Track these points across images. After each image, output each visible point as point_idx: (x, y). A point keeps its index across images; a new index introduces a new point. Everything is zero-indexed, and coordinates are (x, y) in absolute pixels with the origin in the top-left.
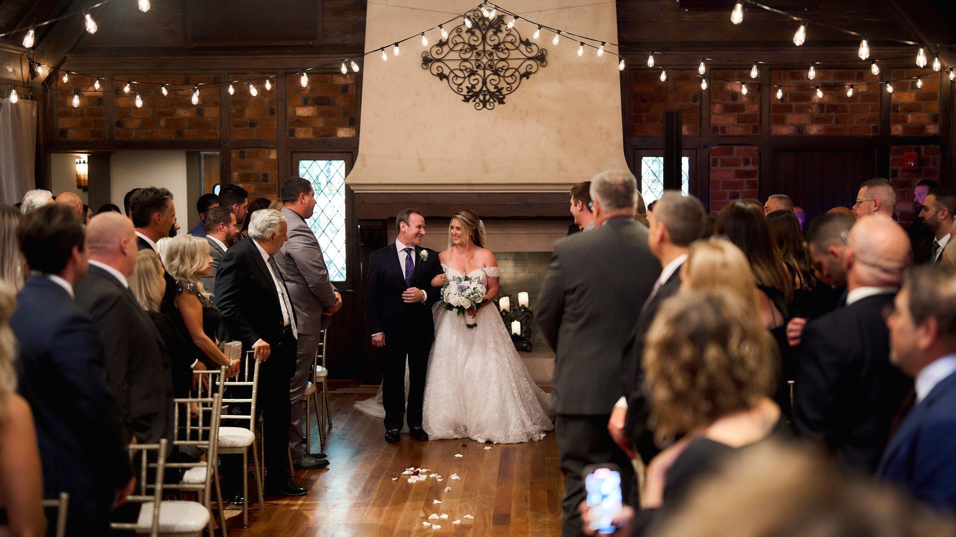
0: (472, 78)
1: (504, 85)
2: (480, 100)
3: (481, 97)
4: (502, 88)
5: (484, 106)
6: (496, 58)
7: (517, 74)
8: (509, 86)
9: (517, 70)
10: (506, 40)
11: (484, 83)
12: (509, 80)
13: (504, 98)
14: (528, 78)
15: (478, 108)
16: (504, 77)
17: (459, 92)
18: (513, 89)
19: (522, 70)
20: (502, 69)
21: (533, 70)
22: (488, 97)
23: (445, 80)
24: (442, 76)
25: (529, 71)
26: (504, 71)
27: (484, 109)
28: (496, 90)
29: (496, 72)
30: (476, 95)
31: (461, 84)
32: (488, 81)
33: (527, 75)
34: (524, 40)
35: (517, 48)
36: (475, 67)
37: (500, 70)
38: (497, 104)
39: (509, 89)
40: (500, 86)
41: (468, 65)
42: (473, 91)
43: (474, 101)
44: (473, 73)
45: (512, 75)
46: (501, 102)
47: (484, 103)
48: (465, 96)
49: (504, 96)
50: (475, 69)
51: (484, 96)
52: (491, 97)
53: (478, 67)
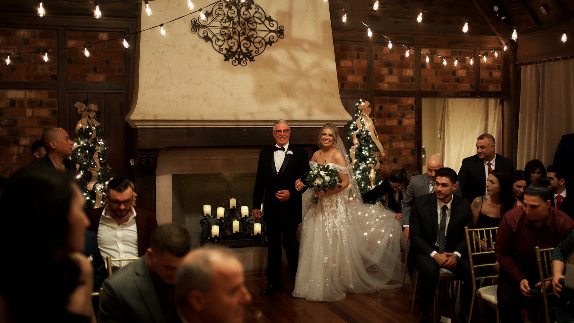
0: (230, 41)
1: (255, 49)
2: (236, 58)
3: (237, 56)
4: (252, 51)
5: (239, 63)
6: (247, 28)
7: (263, 41)
8: (257, 50)
9: (263, 38)
10: (255, 16)
11: (239, 46)
12: (258, 45)
13: (253, 58)
14: (271, 45)
15: (234, 64)
16: (254, 43)
17: (220, 51)
18: (260, 53)
19: (267, 39)
20: (253, 37)
21: (275, 40)
22: (241, 57)
23: (209, 42)
24: (207, 39)
25: (272, 40)
26: (253, 39)
27: (239, 65)
28: (247, 52)
29: (248, 39)
30: (234, 54)
31: (221, 46)
32: (242, 44)
33: (270, 43)
34: (268, 16)
35: (263, 23)
36: (232, 33)
37: (251, 37)
38: (248, 61)
39: (257, 52)
40: (250, 49)
41: (226, 31)
42: (231, 51)
43: (232, 58)
44: (230, 38)
45: (259, 42)
46: (252, 60)
47: (239, 61)
48: (225, 55)
49: (253, 57)
50: (232, 35)
51: (239, 55)
52: (244, 57)
53: (234, 33)
